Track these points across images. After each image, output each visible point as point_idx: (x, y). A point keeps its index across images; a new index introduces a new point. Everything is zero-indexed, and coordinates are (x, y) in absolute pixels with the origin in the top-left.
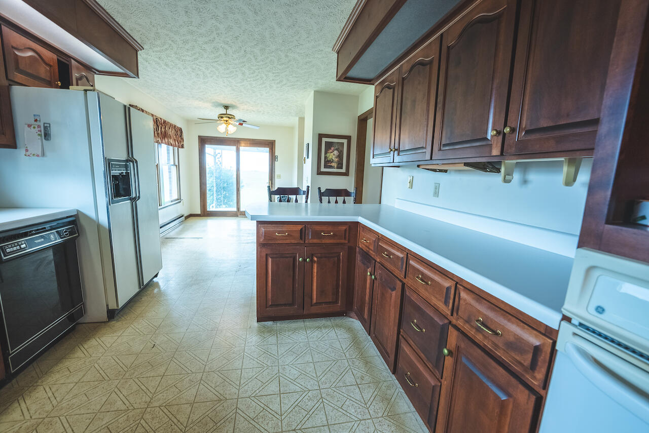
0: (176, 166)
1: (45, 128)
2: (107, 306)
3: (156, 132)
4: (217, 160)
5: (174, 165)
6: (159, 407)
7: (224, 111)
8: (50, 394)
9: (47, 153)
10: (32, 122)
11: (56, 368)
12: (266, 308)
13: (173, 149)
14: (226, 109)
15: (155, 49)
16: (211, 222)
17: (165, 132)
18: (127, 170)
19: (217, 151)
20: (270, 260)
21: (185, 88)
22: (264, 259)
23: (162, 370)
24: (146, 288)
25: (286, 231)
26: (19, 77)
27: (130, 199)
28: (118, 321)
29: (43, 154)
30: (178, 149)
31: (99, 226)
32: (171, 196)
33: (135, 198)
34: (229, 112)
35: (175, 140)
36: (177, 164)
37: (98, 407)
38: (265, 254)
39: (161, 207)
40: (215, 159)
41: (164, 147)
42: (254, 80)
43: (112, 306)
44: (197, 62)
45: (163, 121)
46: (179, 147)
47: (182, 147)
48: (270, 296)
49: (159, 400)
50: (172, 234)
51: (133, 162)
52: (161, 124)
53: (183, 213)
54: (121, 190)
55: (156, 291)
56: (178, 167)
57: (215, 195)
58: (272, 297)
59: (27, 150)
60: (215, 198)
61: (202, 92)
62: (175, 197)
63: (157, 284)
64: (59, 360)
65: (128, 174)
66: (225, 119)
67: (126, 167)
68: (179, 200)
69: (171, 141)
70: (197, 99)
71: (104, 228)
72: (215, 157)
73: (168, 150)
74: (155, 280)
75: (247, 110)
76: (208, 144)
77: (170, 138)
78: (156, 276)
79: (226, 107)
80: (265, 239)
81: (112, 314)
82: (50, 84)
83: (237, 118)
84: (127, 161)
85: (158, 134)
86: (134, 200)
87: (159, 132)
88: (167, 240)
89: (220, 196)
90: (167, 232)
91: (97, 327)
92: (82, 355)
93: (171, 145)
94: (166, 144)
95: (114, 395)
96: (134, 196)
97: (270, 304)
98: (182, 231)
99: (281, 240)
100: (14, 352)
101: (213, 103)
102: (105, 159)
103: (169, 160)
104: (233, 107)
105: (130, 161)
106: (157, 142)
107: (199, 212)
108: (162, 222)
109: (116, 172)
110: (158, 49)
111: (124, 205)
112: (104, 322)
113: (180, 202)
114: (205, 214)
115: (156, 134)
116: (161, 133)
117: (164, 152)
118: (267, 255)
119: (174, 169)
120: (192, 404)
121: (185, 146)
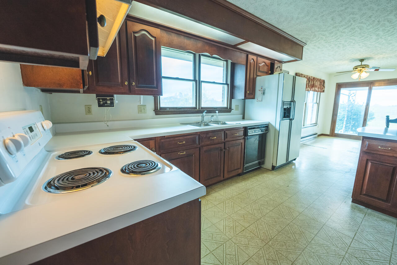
0: (317, 103)
1: (264, 90)
2: (273, 164)
3: (308, 85)
4: (351, 98)
5: (316, 103)
6: (286, 206)
7: (359, 63)
8: (252, 184)
9: (263, 100)
10: (261, 89)
11: (254, 178)
12: (361, 194)
13: (317, 94)
14: (362, 62)
15: (313, 42)
16: (336, 140)
17: (313, 84)
18: (290, 106)
19: (352, 92)
20: (370, 164)
21: (329, 56)
22: (365, 162)
23: (290, 196)
24: (289, 163)
25: (389, 147)
26: (259, 73)
27: (290, 119)
28: (275, 172)
29: (262, 101)
30: (320, 93)
31: (275, 129)
32: (311, 122)
33: (292, 119)
34: (364, 63)
35: (319, 88)
36: (318, 102)
37: (265, 194)
38: (366, 159)
39: (304, 127)
40: (349, 98)
41: (311, 93)
42: (389, 36)
43: (274, 165)
44: (339, 40)
45: (313, 78)
46: (321, 92)
47: (323, 91)
48: (365, 187)
49: (286, 204)
50: (308, 143)
51: (293, 102)
52: (312, 80)
53: (317, 132)
54: (286, 115)
55: (293, 167)
56: (318, 104)
57: (345, 123)
58: (367, 189)
59: (257, 99)
60: (344, 126)
61: (342, 55)
62: (314, 122)
63: (294, 164)
64: (255, 176)
65: (290, 107)
66: (359, 69)
67: (290, 104)
68: (316, 124)
69: (317, 89)
70: (338, 60)
71: (277, 130)
72: (349, 96)
73: (314, 94)
74: (294, 161)
75: (383, 58)
76: (342, 88)
77: (316, 87)
78: (295, 160)
79: (362, 60)
80: (367, 149)
81: (274, 168)
82: (267, 73)
83: (371, 66)
84: (291, 102)
85: (309, 86)
86: (291, 120)
87: (310, 84)
88: (304, 145)
89: (349, 125)
90: (305, 141)
91: (267, 170)
92: (261, 177)
93: (316, 91)
94: (313, 91)
95: (270, 194)
96: (291, 118)
97: (364, 193)
98: (315, 142)
99: (383, 152)
100: (246, 166)
101: (351, 60)
102: (282, 101)
103: (313, 100)
104: (368, 58)
105: (292, 101)
106: (308, 90)
107: (329, 133)
108: (302, 135)
109: (285, 107)
110: (315, 42)
111: (287, 121)
112: (270, 170)
113: (316, 125)
114: (333, 134)
115: (308, 86)
116: (311, 85)
117: (311, 95)
118: (367, 160)
119: (316, 105)
120: (300, 213)
121: (325, 91)
